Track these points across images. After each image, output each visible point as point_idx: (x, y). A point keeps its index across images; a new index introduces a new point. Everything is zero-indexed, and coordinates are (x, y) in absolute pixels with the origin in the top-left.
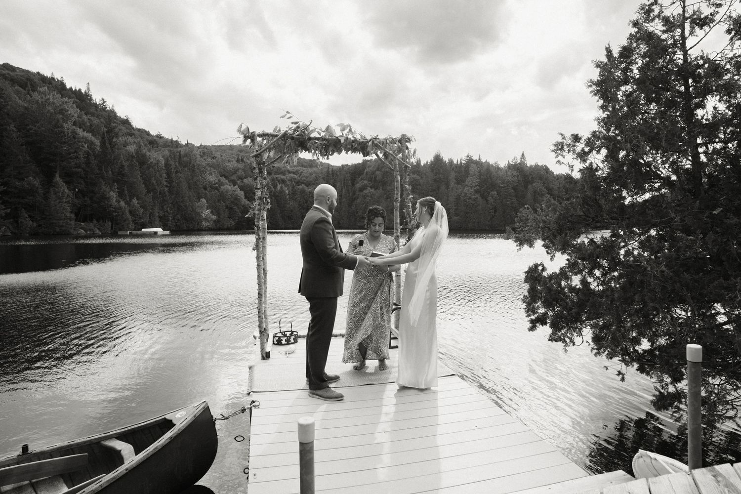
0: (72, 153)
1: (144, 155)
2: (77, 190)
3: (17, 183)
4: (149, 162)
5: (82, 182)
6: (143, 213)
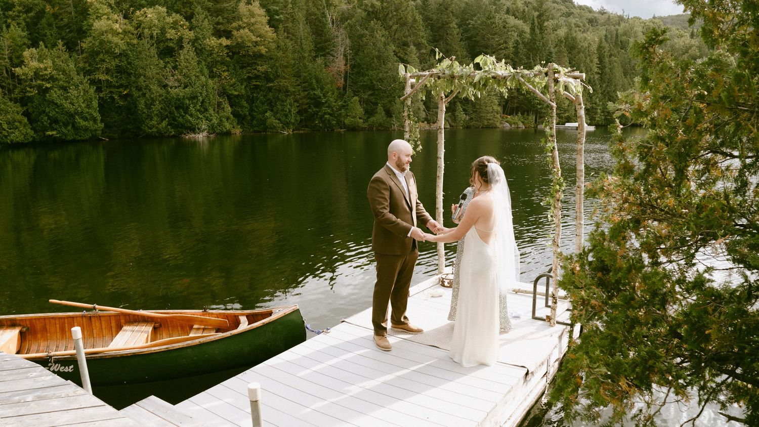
0: (504, 43)
1: (574, 39)
4: (580, 46)
6: (568, 106)
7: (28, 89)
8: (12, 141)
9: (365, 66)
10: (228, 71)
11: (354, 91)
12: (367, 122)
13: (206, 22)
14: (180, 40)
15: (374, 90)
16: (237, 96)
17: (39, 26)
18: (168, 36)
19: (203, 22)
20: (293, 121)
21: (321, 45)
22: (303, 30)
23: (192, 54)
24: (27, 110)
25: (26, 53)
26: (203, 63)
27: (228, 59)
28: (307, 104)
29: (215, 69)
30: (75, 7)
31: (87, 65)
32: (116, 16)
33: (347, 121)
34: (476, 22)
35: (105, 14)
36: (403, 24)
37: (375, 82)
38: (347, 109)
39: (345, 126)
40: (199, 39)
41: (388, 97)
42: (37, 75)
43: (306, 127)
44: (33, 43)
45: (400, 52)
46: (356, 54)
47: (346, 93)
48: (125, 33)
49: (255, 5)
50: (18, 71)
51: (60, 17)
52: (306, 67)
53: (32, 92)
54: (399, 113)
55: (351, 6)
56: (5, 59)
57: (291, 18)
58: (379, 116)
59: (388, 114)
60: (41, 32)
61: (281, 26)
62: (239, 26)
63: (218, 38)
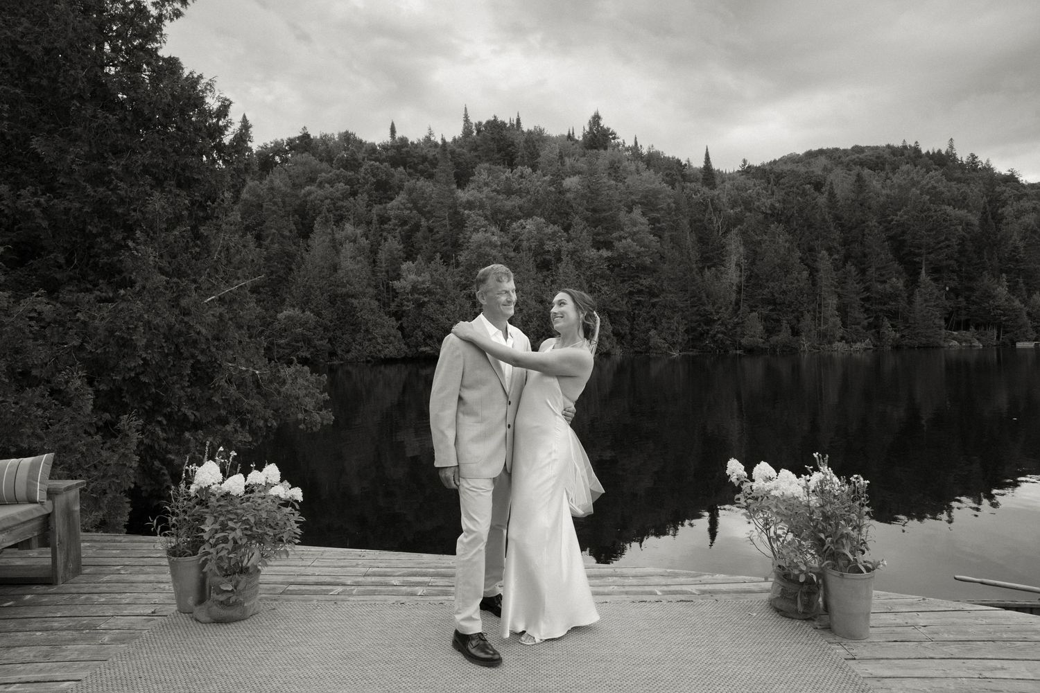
0: (943, 241)
2: (947, 288)
3: (879, 287)
7: (406, 303)
8: (385, 356)
9: (765, 277)
10: (608, 285)
11: (751, 307)
12: (768, 341)
13: (585, 233)
14: (559, 252)
15: (775, 304)
16: (617, 313)
17: (413, 239)
18: (546, 248)
19: (581, 233)
20: (680, 341)
21: (707, 255)
22: (690, 239)
23: (571, 267)
24: (401, 324)
25: (404, 266)
26: (582, 277)
27: (608, 272)
28: (697, 321)
29: (595, 283)
30: (450, 220)
31: (463, 279)
32: (493, 229)
33: (744, 341)
34: (901, 216)
35: (483, 226)
36: (810, 226)
37: (777, 295)
38: (743, 327)
39: (740, 347)
40: (578, 251)
41: (793, 312)
42: (415, 289)
43: (694, 347)
44: (410, 256)
45: (807, 258)
46: (753, 263)
47: (739, 309)
48: (502, 245)
49: (637, 213)
50: (396, 284)
51: (435, 230)
52: (694, 280)
53: (408, 306)
54: (810, 331)
55: (739, 210)
56: (382, 272)
57: (675, 227)
58: (784, 336)
59: (796, 332)
60: (417, 246)
61: (667, 234)
62: (620, 236)
63: (598, 249)
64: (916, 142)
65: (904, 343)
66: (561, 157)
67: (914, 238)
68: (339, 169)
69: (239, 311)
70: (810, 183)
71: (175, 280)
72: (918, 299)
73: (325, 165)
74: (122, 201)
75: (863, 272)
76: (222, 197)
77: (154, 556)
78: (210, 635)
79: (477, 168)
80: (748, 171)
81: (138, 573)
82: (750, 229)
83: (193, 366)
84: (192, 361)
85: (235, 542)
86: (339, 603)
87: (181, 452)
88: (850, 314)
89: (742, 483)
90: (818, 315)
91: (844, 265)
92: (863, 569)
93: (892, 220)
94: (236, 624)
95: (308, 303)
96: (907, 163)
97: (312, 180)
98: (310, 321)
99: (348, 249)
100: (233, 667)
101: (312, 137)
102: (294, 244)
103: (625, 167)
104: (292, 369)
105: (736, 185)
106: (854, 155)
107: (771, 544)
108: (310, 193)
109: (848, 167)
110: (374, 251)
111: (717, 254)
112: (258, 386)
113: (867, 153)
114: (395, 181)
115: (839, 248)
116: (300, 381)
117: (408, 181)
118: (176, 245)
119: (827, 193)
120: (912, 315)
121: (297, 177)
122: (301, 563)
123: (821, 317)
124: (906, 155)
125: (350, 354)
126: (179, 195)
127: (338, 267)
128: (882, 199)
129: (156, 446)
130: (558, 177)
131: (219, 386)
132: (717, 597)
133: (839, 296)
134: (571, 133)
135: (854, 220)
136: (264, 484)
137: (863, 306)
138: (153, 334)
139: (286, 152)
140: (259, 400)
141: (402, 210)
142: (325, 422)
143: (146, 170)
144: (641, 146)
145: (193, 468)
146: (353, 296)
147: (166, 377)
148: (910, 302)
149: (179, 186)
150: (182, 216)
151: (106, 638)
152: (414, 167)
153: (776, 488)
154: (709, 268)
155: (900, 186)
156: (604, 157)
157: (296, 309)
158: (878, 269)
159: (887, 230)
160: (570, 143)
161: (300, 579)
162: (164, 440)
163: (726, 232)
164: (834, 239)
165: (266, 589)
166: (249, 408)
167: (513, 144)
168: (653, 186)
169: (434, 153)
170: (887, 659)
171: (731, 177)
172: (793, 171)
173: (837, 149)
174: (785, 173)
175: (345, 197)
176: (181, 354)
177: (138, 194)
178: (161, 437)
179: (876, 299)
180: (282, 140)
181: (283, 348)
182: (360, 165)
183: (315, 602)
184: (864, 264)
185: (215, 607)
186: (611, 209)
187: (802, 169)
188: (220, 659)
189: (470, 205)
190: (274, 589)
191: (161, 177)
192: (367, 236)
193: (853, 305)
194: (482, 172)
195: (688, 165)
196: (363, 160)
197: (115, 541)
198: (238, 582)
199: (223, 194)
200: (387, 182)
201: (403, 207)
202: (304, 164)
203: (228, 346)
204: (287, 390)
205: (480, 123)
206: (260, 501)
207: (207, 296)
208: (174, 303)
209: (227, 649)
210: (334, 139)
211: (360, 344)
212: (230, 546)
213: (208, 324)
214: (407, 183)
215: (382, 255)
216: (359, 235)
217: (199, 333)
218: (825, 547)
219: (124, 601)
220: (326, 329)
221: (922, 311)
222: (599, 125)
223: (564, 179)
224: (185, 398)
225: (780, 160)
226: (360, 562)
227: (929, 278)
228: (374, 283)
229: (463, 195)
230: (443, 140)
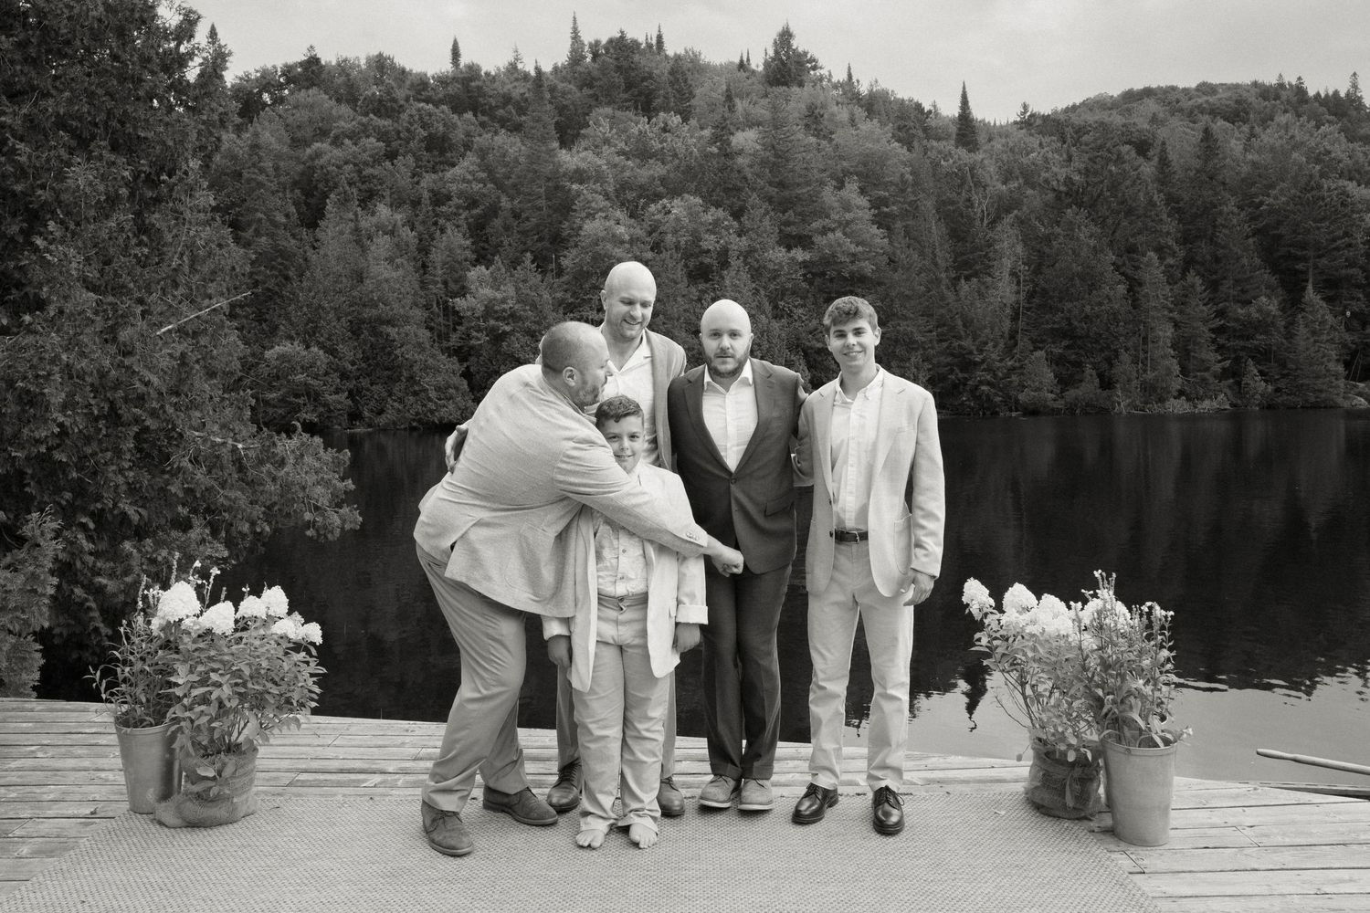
0: (1341, 238)
2: (1348, 313)
3: (1240, 311)
5: (1361, 296)
7: (475, 334)
8: (441, 419)
9: (1056, 294)
10: (803, 306)
11: (1033, 341)
12: (1063, 397)
13: (767, 222)
14: (725, 252)
15: (1074, 338)
17: (488, 230)
18: (705, 245)
19: (761, 221)
21: (964, 257)
22: (936, 231)
23: (745, 276)
24: (468, 367)
25: (473, 274)
26: (762, 292)
27: (804, 285)
28: (948, 364)
29: (782, 303)
30: (548, 199)
31: (568, 295)
32: (618, 214)
33: (1022, 397)
34: (1276, 198)
35: (601, 210)
36: (1130, 212)
37: (1076, 323)
38: (1022, 374)
39: (1017, 405)
40: (755, 251)
41: (1102, 350)
42: (489, 312)
44: (482, 258)
45: (1124, 264)
46: (1037, 271)
47: (1016, 344)
48: (632, 241)
49: (852, 187)
50: (460, 303)
51: (524, 216)
52: (943, 298)
53: (478, 339)
54: (1129, 380)
55: (1016, 185)
56: (436, 283)
57: (913, 211)
58: (1088, 388)
59: (1107, 383)
60: (493, 240)
61: (899, 225)
62: (824, 227)
63: (789, 248)
64: (1299, 78)
65: (1279, 400)
66: (729, 98)
67: (1294, 232)
68: (366, 114)
69: (210, 348)
70: (1129, 143)
71: (110, 299)
72: (1302, 331)
73: (345, 109)
74: (22, 173)
75: (1213, 286)
76: (184, 167)
77: (87, 731)
78: (182, 844)
79: (593, 114)
80: (1030, 123)
81: (64, 756)
82: (1033, 216)
83: (137, 437)
84: (136, 429)
85: (221, 704)
86: (376, 798)
87: (118, 573)
88: (1192, 354)
89: (986, 615)
90: (1142, 355)
91: (1184, 277)
92: (1159, 741)
93: (1261, 203)
94: (221, 829)
95: (314, 333)
96: (1286, 111)
97: (322, 133)
98: (319, 363)
99: (382, 244)
100: (221, 889)
101: (323, 62)
102: (293, 236)
103: (833, 115)
104: (294, 442)
105: (1011, 144)
106: (1199, 97)
107: (1027, 705)
108: (318, 155)
109: (1191, 115)
110: (424, 249)
111: (980, 257)
112: (241, 469)
113: (1222, 94)
114: (458, 136)
115: (1176, 248)
116: (308, 459)
117: (480, 135)
118: (111, 243)
119: (1156, 159)
120: (1291, 356)
121: (299, 127)
122: (317, 741)
123: (1146, 358)
124: (1284, 98)
125: (383, 416)
126: (114, 163)
127: (365, 275)
128: (1245, 169)
129: (78, 564)
130: (722, 133)
131: (179, 469)
132: (949, 788)
133: (1176, 325)
134: (745, 59)
135: (1199, 202)
136: (264, 617)
137: (1214, 341)
138: (74, 385)
139: (281, 87)
140: (242, 490)
141: (469, 182)
142: (347, 527)
143: (61, 123)
144: (858, 81)
145: (155, 592)
146: (389, 322)
147: (96, 454)
148: (1290, 336)
149: (114, 148)
150: (118, 195)
151: (25, 850)
152: (490, 112)
153: (1033, 622)
154: (967, 279)
155: (1272, 149)
156: (797, 100)
157: (296, 343)
158: (1237, 281)
159: (1253, 218)
160: (743, 75)
161: (315, 765)
162: (91, 554)
163: (991, 223)
164: (1168, 233)
165: (264, 779)
166: (226, 503)
167: (650, 76)
168: (877, 147)
169: (522, 91)
170: (1190, 872)
171: (1003, 132)
172: (1102, 123)
173: (1173, 88)
174: (1090, 126)
175: (376, 161)
176: (119, 417)
177: (48, 160)
178: (87, 549)
179: (1235, 330)
180: (274, 67)
181: (275, 407)
182: (401, 109)
183: (340, 797)
184: (1216, 273)
185: (189, 804)
186: (808, 183)
187: (1117, 119)
188: (200, 878)
189: (580, 176)
190: (276, 779)
191: (86, 134)
192: (413, 224)
193: (1199, 340)
194: (601, 121)
195: (934, 113)
196: (407, 100)
197: (23, 710)
198: (224, 765)
199: (187, 162)
200: (445, 138)
201: (470, 177)
202: (312, 107)
203: (194, 405)
204: (288, 474)
205: (597, 43)
206: (257, 643)
207: (161, 325)
208: (109, 336)
209: (210, 865)
210: (359, 66)
211: (401, 401)
212: (213, 710)
213: (162, 370)
214: (478, 138)
215: (437, 256)
216: (399, 223)
217: (147, 384)
218: (1105, 710)
219: (46, 797)
220: (344, 376)
221: (1307, 349)
222: (789, 46)
223: (733, 134)
224: (124, 488)
225: (1084, 104)
226: (407, 740)
227: (1319, 297)
228: (423, 301)
229: (568, 159)
230: (538, 69)
